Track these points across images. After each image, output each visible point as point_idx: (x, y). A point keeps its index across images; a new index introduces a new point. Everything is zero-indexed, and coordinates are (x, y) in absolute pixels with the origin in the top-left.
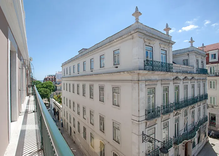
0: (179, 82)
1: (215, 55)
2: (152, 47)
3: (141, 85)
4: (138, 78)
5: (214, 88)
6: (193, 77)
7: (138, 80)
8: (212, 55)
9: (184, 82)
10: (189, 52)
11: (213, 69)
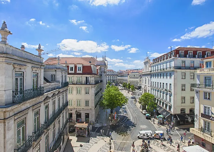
0: (49, 100)
1: (72, 68)
2: (24, 72)
3: (8, 123)
4: (4, 116)
5: (71, 93)
6: (59, 92)
7: (5, 119)
8: (71, 68)
9: (53, 98)
10: (57, 68)
11: (71, 79)
